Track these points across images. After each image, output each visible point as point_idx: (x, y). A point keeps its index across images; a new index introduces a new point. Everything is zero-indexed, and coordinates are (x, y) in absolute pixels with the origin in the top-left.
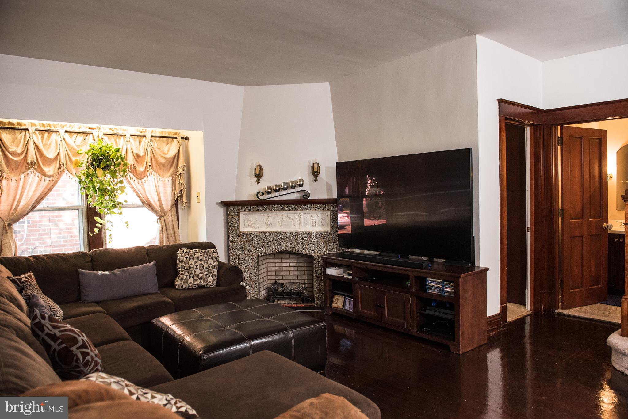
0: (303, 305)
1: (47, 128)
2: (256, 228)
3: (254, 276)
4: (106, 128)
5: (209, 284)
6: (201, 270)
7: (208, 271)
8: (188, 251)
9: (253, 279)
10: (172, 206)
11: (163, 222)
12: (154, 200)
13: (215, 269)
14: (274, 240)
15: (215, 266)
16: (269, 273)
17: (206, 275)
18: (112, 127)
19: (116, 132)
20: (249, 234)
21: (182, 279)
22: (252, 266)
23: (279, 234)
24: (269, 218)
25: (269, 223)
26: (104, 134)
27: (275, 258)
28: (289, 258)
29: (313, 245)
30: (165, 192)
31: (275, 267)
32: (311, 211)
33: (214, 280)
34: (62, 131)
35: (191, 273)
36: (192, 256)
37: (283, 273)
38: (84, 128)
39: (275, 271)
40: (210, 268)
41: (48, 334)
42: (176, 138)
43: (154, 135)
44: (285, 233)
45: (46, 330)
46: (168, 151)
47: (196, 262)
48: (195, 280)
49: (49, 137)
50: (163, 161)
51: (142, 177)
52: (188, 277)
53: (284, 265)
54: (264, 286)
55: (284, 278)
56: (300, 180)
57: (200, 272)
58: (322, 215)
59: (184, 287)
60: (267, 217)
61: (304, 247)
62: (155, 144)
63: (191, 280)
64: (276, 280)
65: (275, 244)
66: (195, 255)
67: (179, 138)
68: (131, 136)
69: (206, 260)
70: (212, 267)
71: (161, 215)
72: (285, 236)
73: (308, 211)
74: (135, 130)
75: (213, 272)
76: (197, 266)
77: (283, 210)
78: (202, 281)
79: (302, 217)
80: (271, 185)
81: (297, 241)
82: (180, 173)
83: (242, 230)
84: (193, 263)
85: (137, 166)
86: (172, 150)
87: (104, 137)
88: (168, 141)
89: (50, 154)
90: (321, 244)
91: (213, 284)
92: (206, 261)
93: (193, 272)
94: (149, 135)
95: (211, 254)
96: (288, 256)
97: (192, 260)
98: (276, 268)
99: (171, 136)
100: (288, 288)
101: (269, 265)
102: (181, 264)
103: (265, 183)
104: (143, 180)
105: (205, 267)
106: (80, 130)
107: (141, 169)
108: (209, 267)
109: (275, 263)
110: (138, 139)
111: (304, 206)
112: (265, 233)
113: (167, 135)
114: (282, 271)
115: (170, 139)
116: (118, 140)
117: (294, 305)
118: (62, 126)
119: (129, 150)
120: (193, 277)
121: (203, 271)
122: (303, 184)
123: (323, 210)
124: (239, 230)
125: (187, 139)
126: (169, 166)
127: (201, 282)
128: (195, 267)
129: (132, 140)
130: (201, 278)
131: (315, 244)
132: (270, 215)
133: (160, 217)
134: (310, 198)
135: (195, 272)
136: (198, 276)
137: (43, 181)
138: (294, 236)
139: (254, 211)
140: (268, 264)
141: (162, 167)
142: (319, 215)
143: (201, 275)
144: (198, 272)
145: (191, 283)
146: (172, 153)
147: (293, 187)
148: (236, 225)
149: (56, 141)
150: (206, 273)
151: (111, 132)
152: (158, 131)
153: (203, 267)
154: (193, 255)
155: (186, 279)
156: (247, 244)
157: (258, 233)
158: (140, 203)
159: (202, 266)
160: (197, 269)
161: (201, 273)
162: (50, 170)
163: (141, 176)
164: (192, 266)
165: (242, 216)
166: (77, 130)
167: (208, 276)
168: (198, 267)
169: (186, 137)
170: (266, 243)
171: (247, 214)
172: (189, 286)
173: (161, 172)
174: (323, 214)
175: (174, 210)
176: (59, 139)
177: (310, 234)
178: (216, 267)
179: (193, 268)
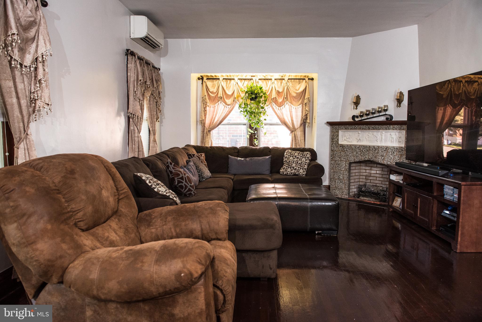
0: (379, 203)
1: (229, 78)
2: (350, 142)
3: (346, 177)
4: (261, 75)
5: (300, 174)
6: (296, 164)
7: (300, 165)
8: (291, 151)
9: (345, 179)
10: (301, 125)
11: (293, 135)
12: (288, 121)
13: (306, 164)
14: (361, 151)
15: (306, 163)
16: (361, 177)
17: (299, 167)
18: (264, 74)
19: (267, 78)
20: (344, 146)
21: (284, 168)
22: (345, 169)
23: (365, 147)
24: (360, 135)
25: (358, 139)
26: (259, 79)
27: (366, 166)
28: (377, 167)
29: (390, 157)
30: (297, 116)
31: (366, 172)
32: (390, 130)
33: (304, 172)
34: (236, 79)
35: (290, 166)
36: (292, 154)
37: (371, 178)
38: (248, 75)
39: (366, 176)
42: (305, 79)
43: (290, 78)
44: (370, 147)
46: (299, 88)
47: (294, 159)
48: (292, 170)
49: (230, 83)
50: (295, 95)
51: (281, 105)
52: (288, 168)
53: (373, 172)
54: (355, 186)
55: (371, 182)
56: (385, 106)
57: (295, 165)
58: (399, 134)
59: (285, 173)
60: (358, 134)
61: (383, 158)
62: (290, 84)
63: (289, 170)
64: (366, 182)
65: (362, 154)
66: (294, 154)
67: (307, 79)
68: (275, 79)
69: (301, 158)
70: (304, 163)
71: (293, 130)
72: (369, 149)
73: (388, 130)
74: (277, 75)
75: (304, 166)
77: (369, 129)
78: (296, 171)
79: (383, 135)
80: (364, 110)
81: (377, 153)
82: (305, 103)
83: (340, 143)
84: (292, 159)
85: (277, 99)
86: (301, 87)
87: (259, 81)
88: (300, 82)
89: (229, 93)
90: (396, 157)
91: (303, 174)
92: (300, 159)
93: (291, 165)
94: (286, 79)
95: (305, 155)
96: (375, 165)
97: (292, 157)
98: (367, 174)
99: (302, 78)
100: (370, 188)
101: (362, 171)
102: (285, 159)
103: (362, 108)
104: (282, 107)
106: (247, 78)
107: (280, 100)
108: (302, 163)
109: (366, 170)
110: (280, 81)
111: (385, 126)
112: (355, 146)
113: (300, 78)
114: (371, 176)
115: (301, 80)
116: (267, 82)
117: (372, 202)
118: (236, 76)
119: (274, 88)
120: (290, 168)
121: (297, 165)
122: (387, 109)
123: (399, 129)
124: (338, 143)
125: (312, 79)
126: (300, 98)
127: (295, 172)
128: (293, 162)
129: (276, 82)
130: (295, 169)
131: (391, 156)
132: (360, 132)
133: (292, 132)
134: (393, 120)
135: (292, 165)
136: (293, 167)
137: (226, 107)
138: (376, 149)
139: (349, 129)
140: (361, 170)
141: (295, 99)
142: (397, 134)
143: (295, 167)
144: (294, 165)
145: (289, 172)
146: (301, 89)
147: (379, 112)
148: (336, 139)
149: (233, 85)
150: (299, 166)
151: (264, 78)
152: (293, 75)
153: (298, 162)
154: (293, 154)
155: (286, 168)
156: (342, 153)
157: (351, 145)
158: (280, 123)
159: (297, 161)
160: (293, 163)
161: (296, 166)
162: (229, 101)
163: (280, 105)
164: (291, 161)
165: (341, 133)
166: (244, 78)
167: (299, 168)
168: (294, 162)
169: (312, 78)
170: (355, 153)
171: (344, 132)
172: (288, 173)
173: (294, 103)
174: (400, 133)
175: (302, 128)
176: (235, 83)
177: (387, 149)
178: (307, 164)
179: (291, 162)
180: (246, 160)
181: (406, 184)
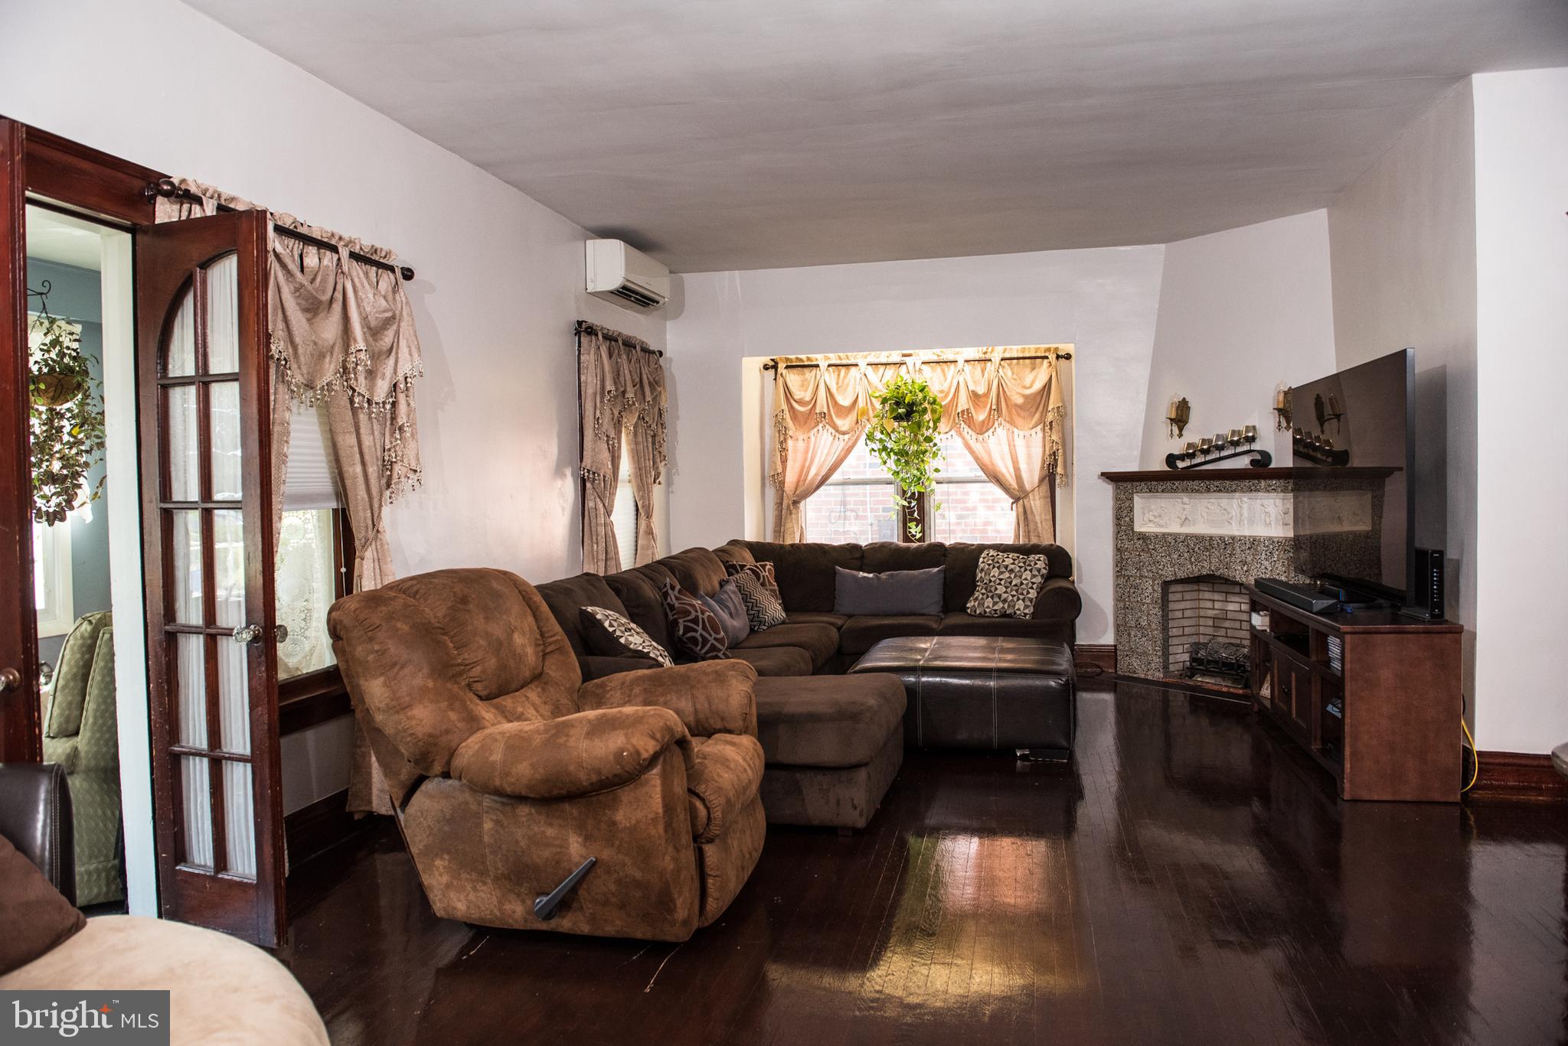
0: (1241, 692)
1: (844, 362)
2: (1162, 526)
3: (1155, 621)
4: (929, 355)
5: (1018, 612)
6: (1007, 587)
7: (1017, 591)
8: (995, 554)
9: (1154, 626)
10: (1041, 481)
11: (1021, 510)
12: (1006, 471)
13: (1032, 588)
14: (1191, 551)
15: (1033, 583)
16: (1202, 621)
17: (1013, 596)
18: (937, 351)
19: (944, 357)
20: (1149, 538)
21: (976, 599)
22: (1152, 599)
23: (1199, 539)
24: (1185, 506)
25: (1183, 517)
26: (923, 363)
27: (1213, 591)
28: (1240, 593)
29: (1263, 567)
30: (1029, 456)
31: (1214, 609)
32: (1260, 494)
33: (1026, 607)
34: (862, 364)
35: (991, 591)
36: (998, 562)
37: (1227, 624)
38: (895, 356)
39: (1214, 618)
40: (1024, 586)
41: (669, 604)
42: (1047, 358)
43: (1007, 355)
44: (1211, 538)
45: (669, 600)
46: (1033, 382)
47: (1001, 573)
48: (995, 603)
49: (847, 374)
50: (1020, 401)
51: (984, 429)
52: (985, 596)
53: (1231, 607)
54: (1186, 646)
55: (1229, 634)
56: (1248, 429)
57: (1004, 589)
58: (1284, 504)
59: (978, 612)
60: (1180, 505)
61: (1245, 568)
62: (1007, 372)
63: (989, 602)
64: (1214, 636)
65: (1193, 560)
66: (1004, 561)
67: (1052, 357)
68: (966, 361)
69: (1019, 571)
70: (1027, 585)
71: (1018, 496)
72: (1210, 545)
73: (1254, 494)
74: (973, 353)
75: (1028, 593)
76: (1001, 580)
77: (1208, 490)
78: (1006, 606)
79: (1245, 506)
80: (1196, 439)
81: (1230, 555)
82: (1049, 420)
83: (1138, 528)
84: (996, 575)
85: (973, 413)
86: (1036, 378)
87: (924, 367)
88: (1035, 364)
89: (845, 401)
90: (1279, 565)
91: (1026, 614)
92: (1018, 574)
93: (993, 589)
94: (996, 357)
95: (1032, 564)
96: (1237, 589)
97: (996, 569)
98: (1216, 612)
99: (1039, 355)
100: (1217, 652)
101: (1203, 604)
102: (980, 575)
103: (1194, 434)
104: (986, 435)
105: (1013, 583)
106: (890, 360)
107: (980, 416)
108: (1022, 584)
109: (1214, 601)
110: (978, 366)
111: (1247, 483)
112: (1175, 536)
113: (1034, 355)
114: (1227, 619)
115: (1038, 360)
116: (946, 370)
117: (1225, 689)
118: (862, 359)
119: (962, 385)
120: (992, 597)
121: (1009, 590)
122: (1253, 436)
123: (1282, 491)
124: (1132, 529)
125: (1068, 357)
126: (1033, 410)
127: (1003, 607)
128: (998, 581)
129: (968, 368)
130: (1005, 601)
131: (1266, 563)
132: (1186, 500)
133: (1016, 500)
134: (1273, 466)
135: (996, 589)
136: (999, 596)
137: (836, 439)
138: (1227, 544)
139: (1157, 492)
140: (1201, 602)
141: (1022, 413)
142: (1279, 502)
143: (1004, 596)
144: (1001, 590)
145: (988, 607)
146: (1038, 385)
147: (1236, 444)
148: (1127, 519)
149: (855, 381)
150: (1014, 593)
151: (935, 358)
152: (1015, 351)
153: (1011, 583)
154: (1000, 561)
155: (982, 599)
156: (1144, 556)
157: (1164, 535)
158: (984, 477)
159: (1009, 580)
160: (1000, 584)
161: (1006, 592)
162: (844, 424)
163: (982, 429)
164: (993, 579)
165: (1138, 501)
166: (884, 360)
167: (1016, 599)
169: (1067, 354)
170: (1176, 556)
171: (1148, 498)
172: (985, 612)
173: (1019, 421)
174: (1285, 501)
175: (1045, 487)
176: (858, 376)
177: (1256, 543)
178: (1035, 586)
179: (995, 582)
180: (879, 578)
181: (1275, 637)
